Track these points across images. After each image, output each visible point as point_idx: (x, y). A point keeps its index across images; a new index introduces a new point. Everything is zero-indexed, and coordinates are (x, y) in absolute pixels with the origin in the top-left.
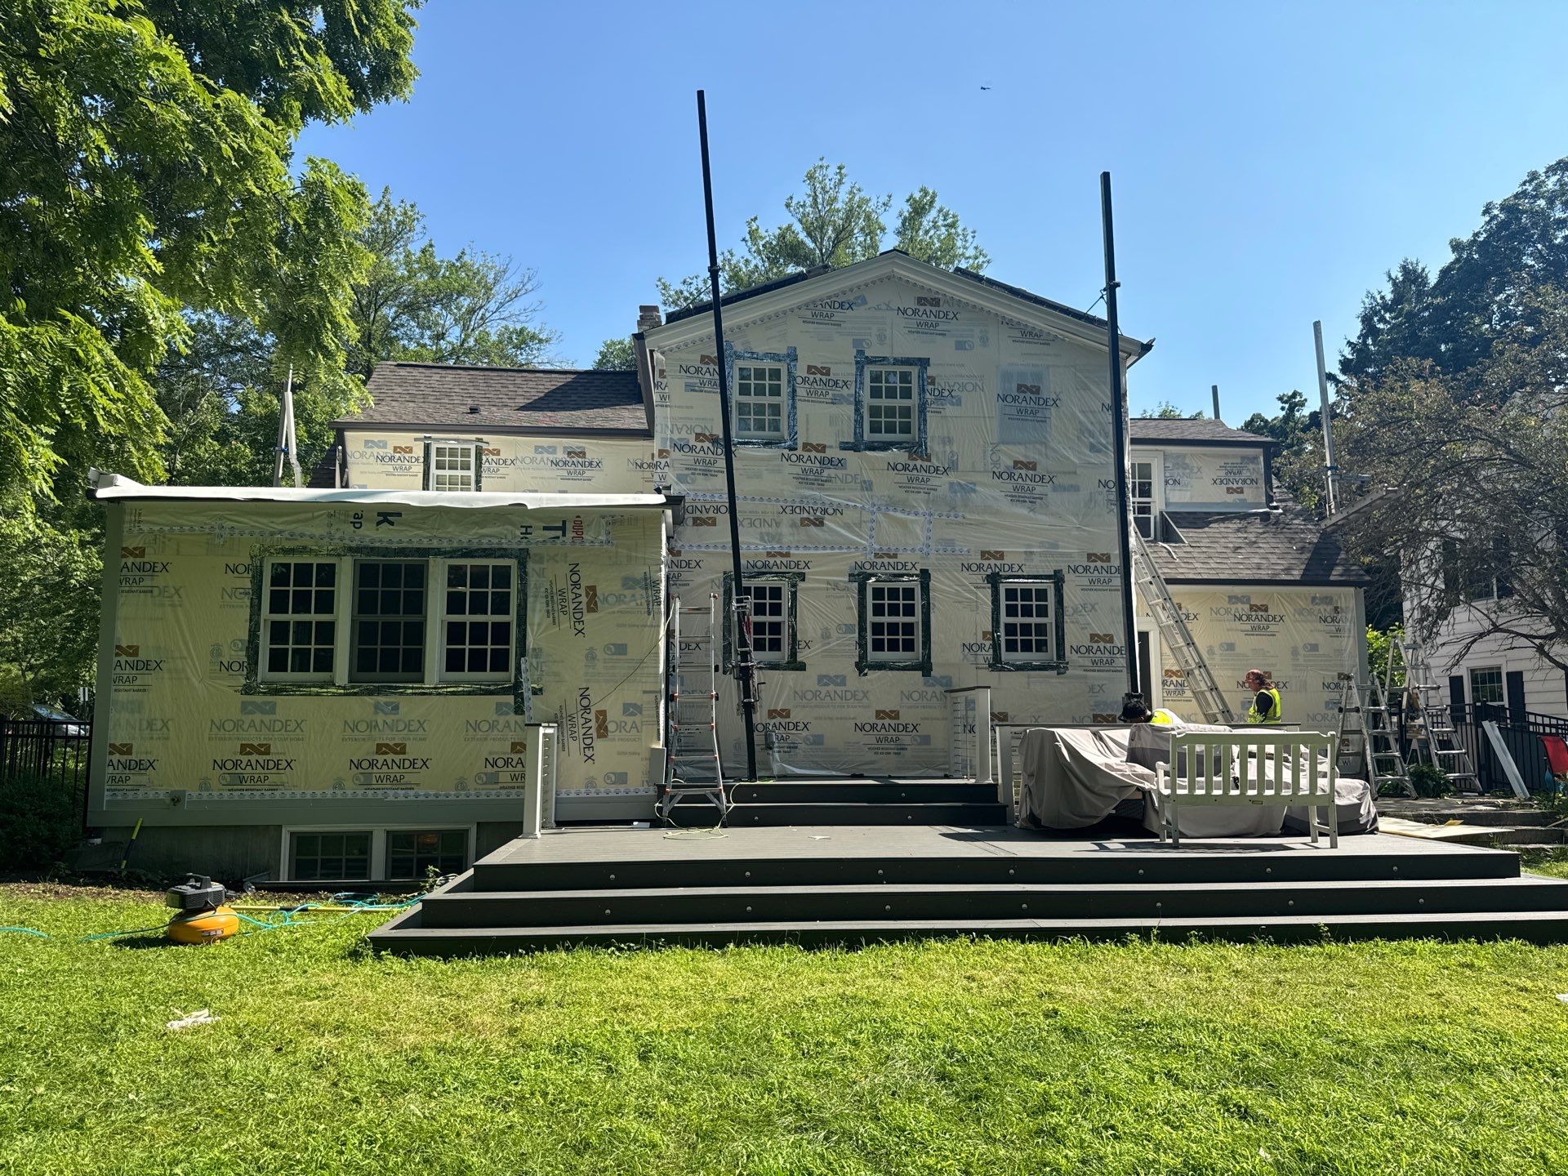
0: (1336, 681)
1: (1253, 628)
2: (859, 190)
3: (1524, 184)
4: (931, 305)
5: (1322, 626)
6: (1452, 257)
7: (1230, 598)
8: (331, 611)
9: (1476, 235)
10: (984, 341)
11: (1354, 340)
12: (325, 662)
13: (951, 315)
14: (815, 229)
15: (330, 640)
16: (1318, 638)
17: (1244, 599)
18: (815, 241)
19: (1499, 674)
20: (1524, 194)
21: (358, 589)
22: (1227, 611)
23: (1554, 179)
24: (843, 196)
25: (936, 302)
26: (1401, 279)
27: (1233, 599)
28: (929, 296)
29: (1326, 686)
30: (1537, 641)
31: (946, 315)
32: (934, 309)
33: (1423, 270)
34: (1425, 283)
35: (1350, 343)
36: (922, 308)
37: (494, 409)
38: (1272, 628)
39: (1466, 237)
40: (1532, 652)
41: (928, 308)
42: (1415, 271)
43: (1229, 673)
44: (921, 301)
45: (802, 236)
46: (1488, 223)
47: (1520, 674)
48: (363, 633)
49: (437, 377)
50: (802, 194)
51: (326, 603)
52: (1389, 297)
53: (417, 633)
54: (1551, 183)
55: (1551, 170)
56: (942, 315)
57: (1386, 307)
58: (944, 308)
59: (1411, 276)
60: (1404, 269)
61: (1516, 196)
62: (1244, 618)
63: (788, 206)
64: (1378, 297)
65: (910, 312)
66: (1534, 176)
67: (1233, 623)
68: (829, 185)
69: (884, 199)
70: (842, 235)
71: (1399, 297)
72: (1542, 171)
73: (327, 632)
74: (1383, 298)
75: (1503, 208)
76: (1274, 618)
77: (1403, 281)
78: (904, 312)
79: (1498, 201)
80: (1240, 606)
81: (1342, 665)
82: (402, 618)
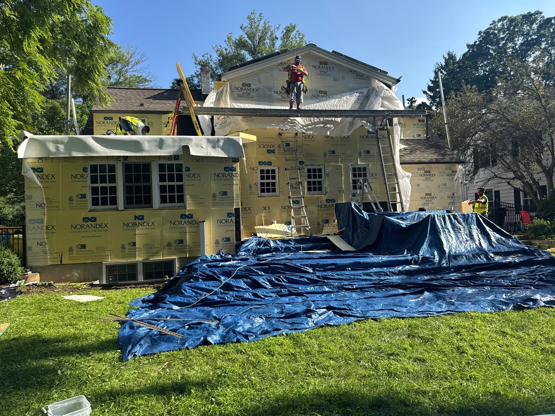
0: (452, 195)
1: (426, 179)
2: (268, 22)
3: (491, 25)
4: (325, 65)
5: (447, 177)
6: (467, 50)
7: (418, 168)
8: (115, 182)
9: (476, 42)
10: (343, 78)
11: (432, 79)
12: (114, 201)
13: (331, 68)
14: (251, 37)
15: (115, 193)
16: (447, 182)
17: (423, 169)
18: (251, 41)
19: (492, 192)
20: (491, 28)
21: (125, 173)
22: (417, 173)
23: (500, 23)
24: (262, 24)
25: (326, 63)
26: (447, 58)
27: (419, 169)
28: (324, 61)
29: (449, 197)
30: (508, 180)
31: (330, 68)
32: (325, 66)
33: (455, 55)
34: (455, 60)
35: (431, 80)
36: (321, 66)
37: (148, 104)
38: (432, 178)
39: (472, 43)
40: (506, 184)
41: (323, 66)
42: (452, 55)
43: (418, 194)
44: (321, 63)
45: (247, 39)
46: (480, 38)
47: (499, 191)
48: (128, 190)
49: (124, 92)
50: (246, 23)
51: (113, 179)
52: (444, 64)
53: (148, 190)
54: (499, 25)
55: (499, 21)
56: (328, 68)
57: (442, 68)
58: (329, 66)
59: (451, 57)
60: (449, 54)
61: (488, 29)
62: (423, 175)
63: (241, 28)
64: (440, 64)
65: (317, 67)
66: (494, 22)
67: (419, 177)
68: (256, 20)
69: (277, 26)
70: (262, 39)
71: (447, 64)
72: (496, 20)
73: (114, 190)
74: (441, 64)
75: (484, 33)
76: (432, 175)
77: (448, 59)
78: (315, 67)
79: (483, 30)
80: (421, 171)
81: (454, 190)
82: (142, 184)
